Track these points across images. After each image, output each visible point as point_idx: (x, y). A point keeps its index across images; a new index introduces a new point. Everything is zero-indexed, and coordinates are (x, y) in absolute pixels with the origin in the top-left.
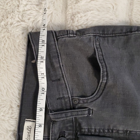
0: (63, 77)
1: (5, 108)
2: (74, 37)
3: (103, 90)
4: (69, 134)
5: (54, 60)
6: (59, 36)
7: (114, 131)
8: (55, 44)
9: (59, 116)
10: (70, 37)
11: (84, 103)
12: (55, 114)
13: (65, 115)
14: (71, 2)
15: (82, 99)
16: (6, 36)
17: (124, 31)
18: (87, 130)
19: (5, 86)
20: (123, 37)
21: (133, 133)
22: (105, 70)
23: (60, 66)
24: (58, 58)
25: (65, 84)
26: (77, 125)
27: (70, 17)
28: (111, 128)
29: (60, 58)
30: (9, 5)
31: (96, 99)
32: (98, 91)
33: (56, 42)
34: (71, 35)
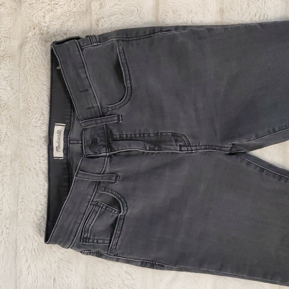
0: (91, 87)
1: (36, 115)
2: (98, 45)
3: (131, 95)
4: (101, 141)
5: (80, 71)
6: (83, 46)
7: (146, 135)
8: (80, 54)
9: (89, 123)
10: (94, 46)
11: (113, 110)
12: (85, 122)
13: (95, 122)
14: (94, 8)
15: (110, 106)
16: (34, 46)
17: (147, 33)
18: (118, 136)
19: (36, 94)
20: (147, 39)
21: (164, 134)
22: (127, 73)
23: (87, 76)
24: (84, 68)
25: (93, 93)
26: (109, 132)
27: (94, 23)
28: (143, 133)
29: (86, 68)
30: (34, 16)
31: (124, 105)
32: (126, 97)
33: (81, 52)
34: (95, 44)
